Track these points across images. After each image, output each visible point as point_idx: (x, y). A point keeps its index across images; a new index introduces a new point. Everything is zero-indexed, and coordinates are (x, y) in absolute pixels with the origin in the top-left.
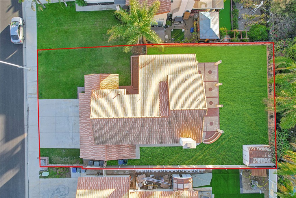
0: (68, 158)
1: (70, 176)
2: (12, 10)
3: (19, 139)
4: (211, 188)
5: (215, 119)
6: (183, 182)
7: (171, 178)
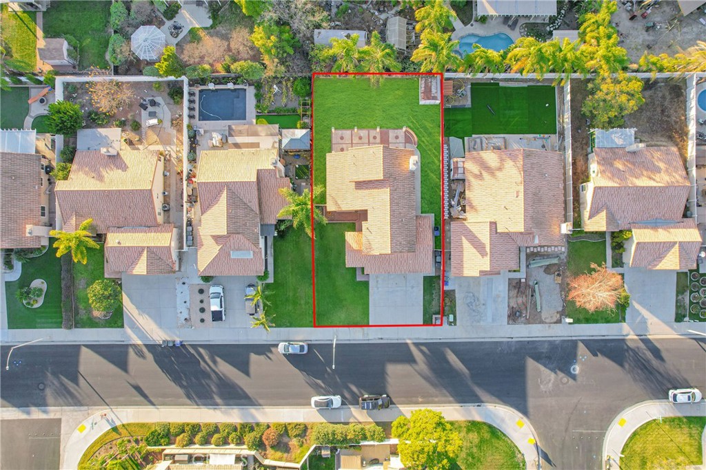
0: (434, 292)
1: (454, 291)
2: (269, 355)
3: (413, 349)
4: (465, 138)
5: (392, 134)
6: (457, 168)
7: (453, 180)
